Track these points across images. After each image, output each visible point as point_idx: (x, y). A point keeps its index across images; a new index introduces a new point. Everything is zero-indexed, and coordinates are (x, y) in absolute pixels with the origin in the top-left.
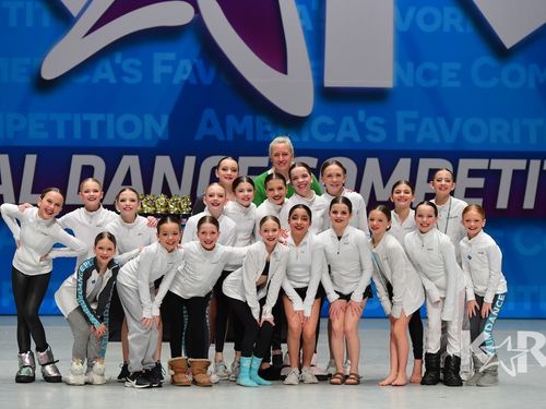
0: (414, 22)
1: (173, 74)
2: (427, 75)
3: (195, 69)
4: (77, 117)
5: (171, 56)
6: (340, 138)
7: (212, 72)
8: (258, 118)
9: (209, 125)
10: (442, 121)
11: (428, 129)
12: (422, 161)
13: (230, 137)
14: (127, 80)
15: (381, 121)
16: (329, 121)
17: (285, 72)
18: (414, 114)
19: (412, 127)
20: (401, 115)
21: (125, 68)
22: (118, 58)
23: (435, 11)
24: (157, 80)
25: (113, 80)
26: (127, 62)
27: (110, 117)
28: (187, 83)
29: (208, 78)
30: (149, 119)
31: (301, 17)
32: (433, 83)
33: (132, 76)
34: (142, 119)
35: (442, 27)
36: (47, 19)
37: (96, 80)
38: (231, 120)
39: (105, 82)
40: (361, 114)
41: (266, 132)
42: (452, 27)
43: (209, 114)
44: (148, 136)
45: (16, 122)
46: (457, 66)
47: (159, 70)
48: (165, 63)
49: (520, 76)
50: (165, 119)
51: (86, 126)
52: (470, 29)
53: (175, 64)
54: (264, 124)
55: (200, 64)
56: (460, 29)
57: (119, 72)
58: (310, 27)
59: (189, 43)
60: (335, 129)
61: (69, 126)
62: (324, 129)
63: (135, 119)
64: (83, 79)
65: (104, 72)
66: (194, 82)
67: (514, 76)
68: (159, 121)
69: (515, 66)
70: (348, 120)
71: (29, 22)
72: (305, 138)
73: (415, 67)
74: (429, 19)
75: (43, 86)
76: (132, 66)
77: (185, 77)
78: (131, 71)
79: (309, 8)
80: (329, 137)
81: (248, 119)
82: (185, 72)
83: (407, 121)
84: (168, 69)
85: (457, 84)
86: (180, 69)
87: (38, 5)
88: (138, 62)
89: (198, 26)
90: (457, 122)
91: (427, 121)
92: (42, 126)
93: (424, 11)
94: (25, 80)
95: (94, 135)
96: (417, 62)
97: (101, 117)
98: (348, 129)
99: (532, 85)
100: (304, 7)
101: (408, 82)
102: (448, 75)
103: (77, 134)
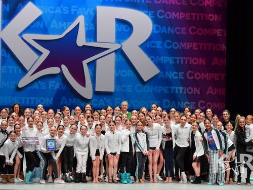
0: (120, 74)
2: (123, 88)
5: (54, 82)
6: (99, 105)
13: (70, 104)
15: (110, 100)
16: (96, 100)
17: (85, 87)
20: (116, 99)
21: (41, 85)
22: (39, 82)
23: (126, 71)
24: (50, 88)
25: (38, 88)
28: (58, 90)
29: (64, 88)
30: (47, 99)
31: (90, 72)
32: (125, 90)
33: (43, 87)
36: (20, 71)
37: (33, 88)
38: (70, 100)
39: (35, 89)
40: (105, 99)
41: (79, 103)
43: (64, 98)
44: (47, 103)
45: (11, 99)
46: (131, 86)
47: (50, 86)
48: (52, 84)
49: (148, 89)
50: (52, 99)
51: (30, 100)
52: (135, 76)
53: (55, 84)
55: (62, 84)
56: (132, 76)
57: (39, 86)
58: (92, 75)
59: (59, 78)
60: (98, 103)
61: (26, 100)
63: (44, 99)
64: (29, 88)
65: (36, 86)
66: (60, 89)
67: (147, 89)
68: (50, 100)
69: (147, 86)
70: (102, 100)
73: (120, 86)
74: (124, 73)
75: (19, 89)
76: (43, 84)
78: (43, 86)
80: (96, 105)
81: (74, 99)
84: (53, 85)
87: (18, 67)
89: (61, 74)
92: (18, 100)
94: (14, 87)
95: (32, 103)
96: (121, 84)
97: (34, 98)
98: (102, 103)
99: (151, 91)
101: (118, 90)
102: (129, 88)
103: (28, 103)
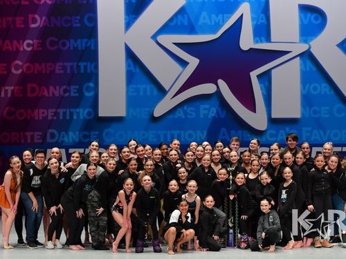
1: (208, 114)
3: (217, 112)
4: (169, 133)
7: (225, 112)
8: (244, 132)
9: (224, 135)
10: (321, 132)
11: (316, 135)
12: (313, 148)
14: (189, 116)
18: (310, 129)
19: (309, 134)
26: (188, 109)
27: (183, 132)
34: (196, 133)
35: (321, 91)
42: (325, 92)
54: (247, 134)
62: (272, 135)
71: (148, 93)
72: (264, 139)
77: (213, 115)
79: (265, 86)
82: (213, 113)
83: (307, 132)
85: (327, 116)
86: (211, 111)
88: (194, 109)
90: (328, 131)
91: (315, 132)
93: (313, 86)
100: (262, 85)
